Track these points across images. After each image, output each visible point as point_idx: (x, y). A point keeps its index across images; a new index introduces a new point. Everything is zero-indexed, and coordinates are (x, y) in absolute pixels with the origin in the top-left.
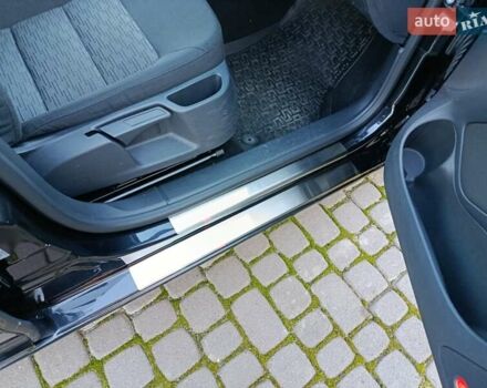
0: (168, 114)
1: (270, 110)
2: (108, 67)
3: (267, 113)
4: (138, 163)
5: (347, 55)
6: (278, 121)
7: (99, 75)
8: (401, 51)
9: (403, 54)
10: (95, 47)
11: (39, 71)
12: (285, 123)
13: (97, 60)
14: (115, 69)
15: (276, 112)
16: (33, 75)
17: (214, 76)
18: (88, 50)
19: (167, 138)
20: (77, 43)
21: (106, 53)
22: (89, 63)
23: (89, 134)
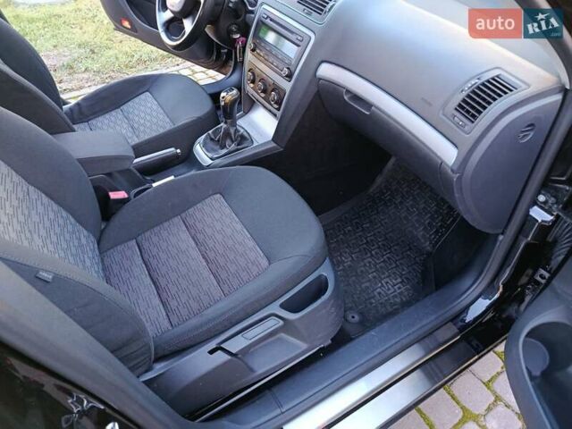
0: (281, 323)
1: (369, 281)
2: (224, 275)
3: (368, 284)
4: (252, 370)
5: (442, 220)
6: (379, 293)
7: (216, 283)
8: (501, 237)
9: (503, 241)
10: (211, 255)
11: (162, 282)
12: (387, 295)
13: (213, 267)
14: (231, 278)
15: (376, 284)
16: (157, 288)
17: (320, 276)
18: (204, 258)
19: (279, 339)
20: (195, 253)
21: (221, 261)
22: (206, 273)
23: (211, 352)
